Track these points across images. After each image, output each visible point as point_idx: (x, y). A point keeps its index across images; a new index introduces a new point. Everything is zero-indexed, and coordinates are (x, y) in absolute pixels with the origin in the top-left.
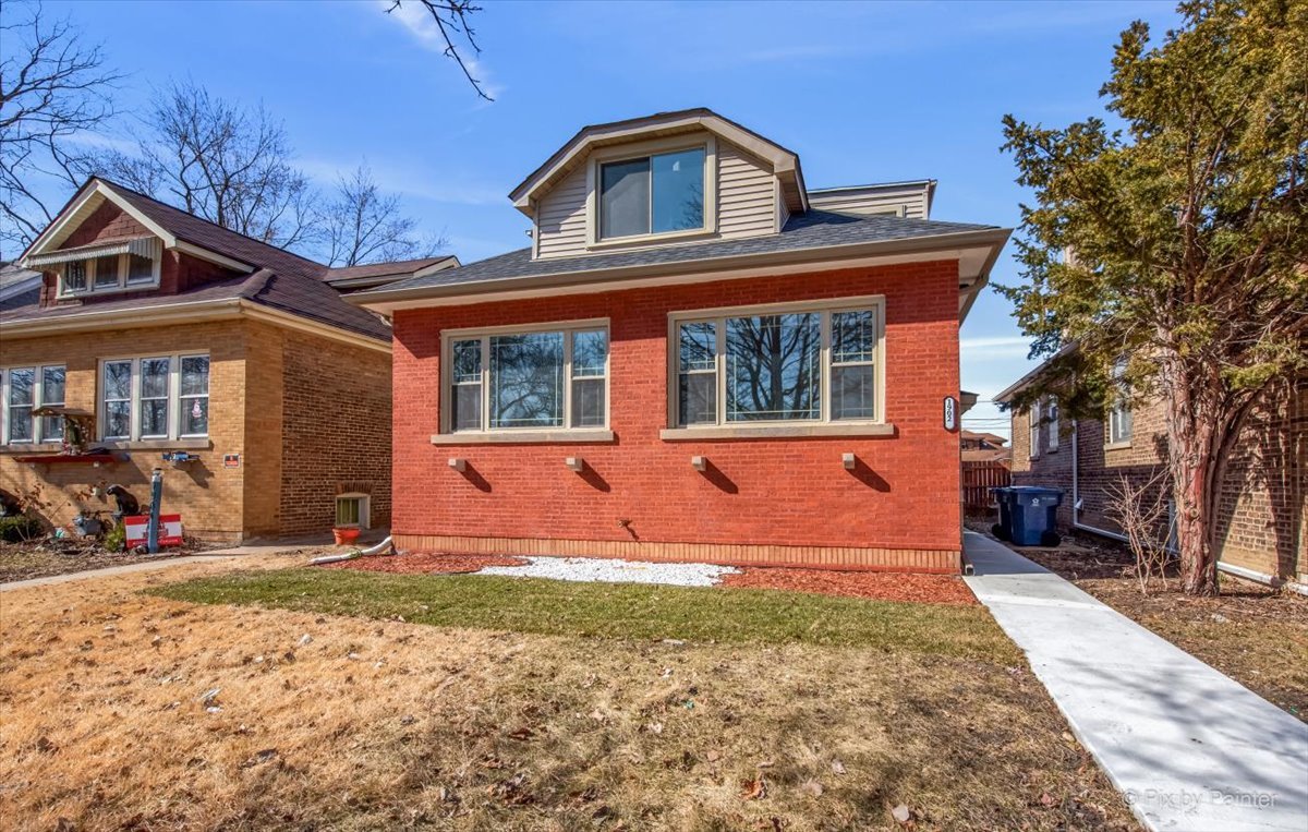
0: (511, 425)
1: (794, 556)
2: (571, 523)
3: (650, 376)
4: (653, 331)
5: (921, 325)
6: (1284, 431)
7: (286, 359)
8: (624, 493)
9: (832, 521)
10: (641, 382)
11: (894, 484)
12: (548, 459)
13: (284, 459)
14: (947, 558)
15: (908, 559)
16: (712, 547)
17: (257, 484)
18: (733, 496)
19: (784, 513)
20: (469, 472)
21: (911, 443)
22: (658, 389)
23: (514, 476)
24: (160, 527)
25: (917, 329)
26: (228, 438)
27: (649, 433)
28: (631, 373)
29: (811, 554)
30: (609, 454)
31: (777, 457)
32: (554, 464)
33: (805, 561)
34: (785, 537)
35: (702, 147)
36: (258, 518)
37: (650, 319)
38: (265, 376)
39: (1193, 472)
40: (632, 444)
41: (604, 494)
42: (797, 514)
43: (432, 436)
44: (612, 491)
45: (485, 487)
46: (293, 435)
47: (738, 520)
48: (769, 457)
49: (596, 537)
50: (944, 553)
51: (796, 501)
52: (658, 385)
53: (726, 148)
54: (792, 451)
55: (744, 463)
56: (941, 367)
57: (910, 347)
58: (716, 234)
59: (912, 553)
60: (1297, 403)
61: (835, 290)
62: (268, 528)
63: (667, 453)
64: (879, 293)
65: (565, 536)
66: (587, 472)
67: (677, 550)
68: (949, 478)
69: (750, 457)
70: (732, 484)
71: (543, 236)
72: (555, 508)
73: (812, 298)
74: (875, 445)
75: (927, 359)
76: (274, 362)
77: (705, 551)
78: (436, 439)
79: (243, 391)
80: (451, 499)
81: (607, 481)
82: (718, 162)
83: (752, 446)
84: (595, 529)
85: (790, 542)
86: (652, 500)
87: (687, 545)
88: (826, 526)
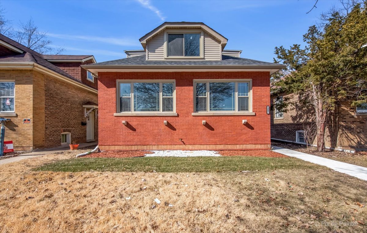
0: (142, 110)
1: (230, 147)
2: (163, 140)
3: (189, 97)
4: (189, 84)
5: (261, 87)
6: (333, 116)
7: (46, 86)
8: (181, 131)
9: (239, 138)
10: (186, 99)
11: (255, 128)
12: (155, 121)
13: (45, 120)
14: (268, 146)
15: (259, 146)
16: (207, 145)
17: (37, 129)
18: (213, 131)
19: (227, 136)
20: (128, 125)
21: (259, 117)
22: (191, 101)
23: (144, 126)
24: (4, 146)
25: (260, 88)
26: (25, 113)
27: (188, 113)
28: (182, 96)
29: (234, 146)
30: (176, 120)
31: (225, 121)
32: (158, 122)
33: (233, 148)
34: (227, 142)
35: (200, 34)
36: (37, 141)
37: (188, 81)
38: (39, 91)
39: (322, 124)
40: (183, 117)
41: (174, 131)
42: (230, 136)
43: (114, 113)
44: (177, 130)
45: (134, 130)
46: (48, 112)
47: (214, 138)
48: (223, 121)
49: (172, 144)
50: (267, 145)
51: (230, 132)
52: (191, 100)
53: (207, 35)
54: (229, 119)
55: (216, 122)
56: (266, 98)
57: (259, 93)
58: (204, 59)
59: (259, 145)
60: (337, 109)
61: (240, 77)
62: (41, 145)
63: (194, 119)
64: (251, 78)
65: (162, 144)
66: (169, 125)
67: (197, 147)
68: (268, 126)
69: (217, 121)
70: (213, 128)
71: (149, 53)
72: (158, 136)
73: (234, 78)
74: (250, 118)
75: (263, 96)
76: (42, 86)
77: (205, 147)
78: (115, 114)
79: (32, 96)
80: (122, 134)
81: (175, 128)
82: (204, 38)
83: (218, 118)
84: (171, 141)
85: (229, 143)
86: (189, 133)
87: (200, 145)
88: (238, 139)
